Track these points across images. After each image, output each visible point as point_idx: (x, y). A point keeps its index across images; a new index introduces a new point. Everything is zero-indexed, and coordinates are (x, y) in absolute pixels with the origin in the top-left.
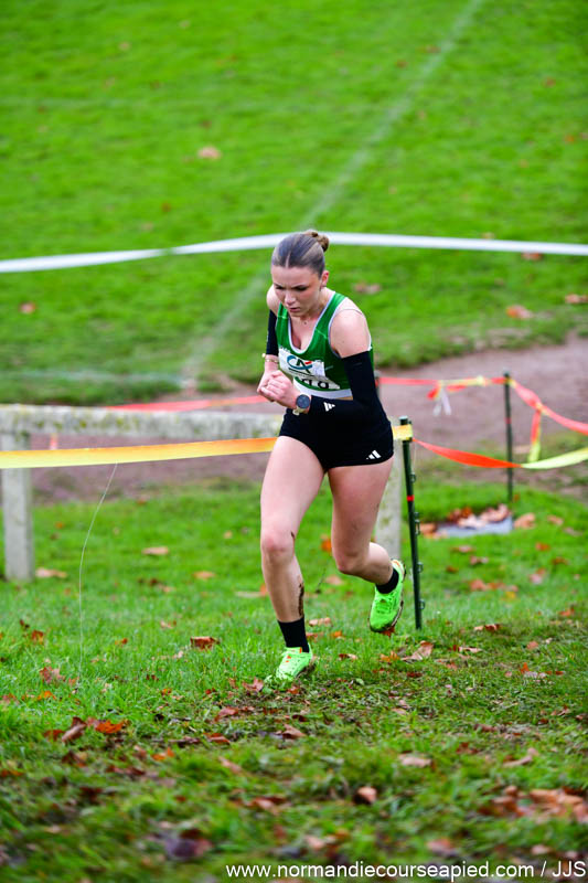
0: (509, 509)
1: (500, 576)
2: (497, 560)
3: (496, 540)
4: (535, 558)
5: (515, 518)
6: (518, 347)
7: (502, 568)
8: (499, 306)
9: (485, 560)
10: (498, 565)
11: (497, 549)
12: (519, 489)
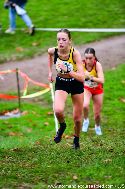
0: (20, 109)
1: (18, 131)
2: (16, 125)
3: (16, 119)
4: (28, 124)
5: (21, 112)
6: (20, 60)
7: (18, 128)
8: (14, 47)
9: (13, 126)
10: (17, 127)
11: (16, 122)
12: (22, 103)
